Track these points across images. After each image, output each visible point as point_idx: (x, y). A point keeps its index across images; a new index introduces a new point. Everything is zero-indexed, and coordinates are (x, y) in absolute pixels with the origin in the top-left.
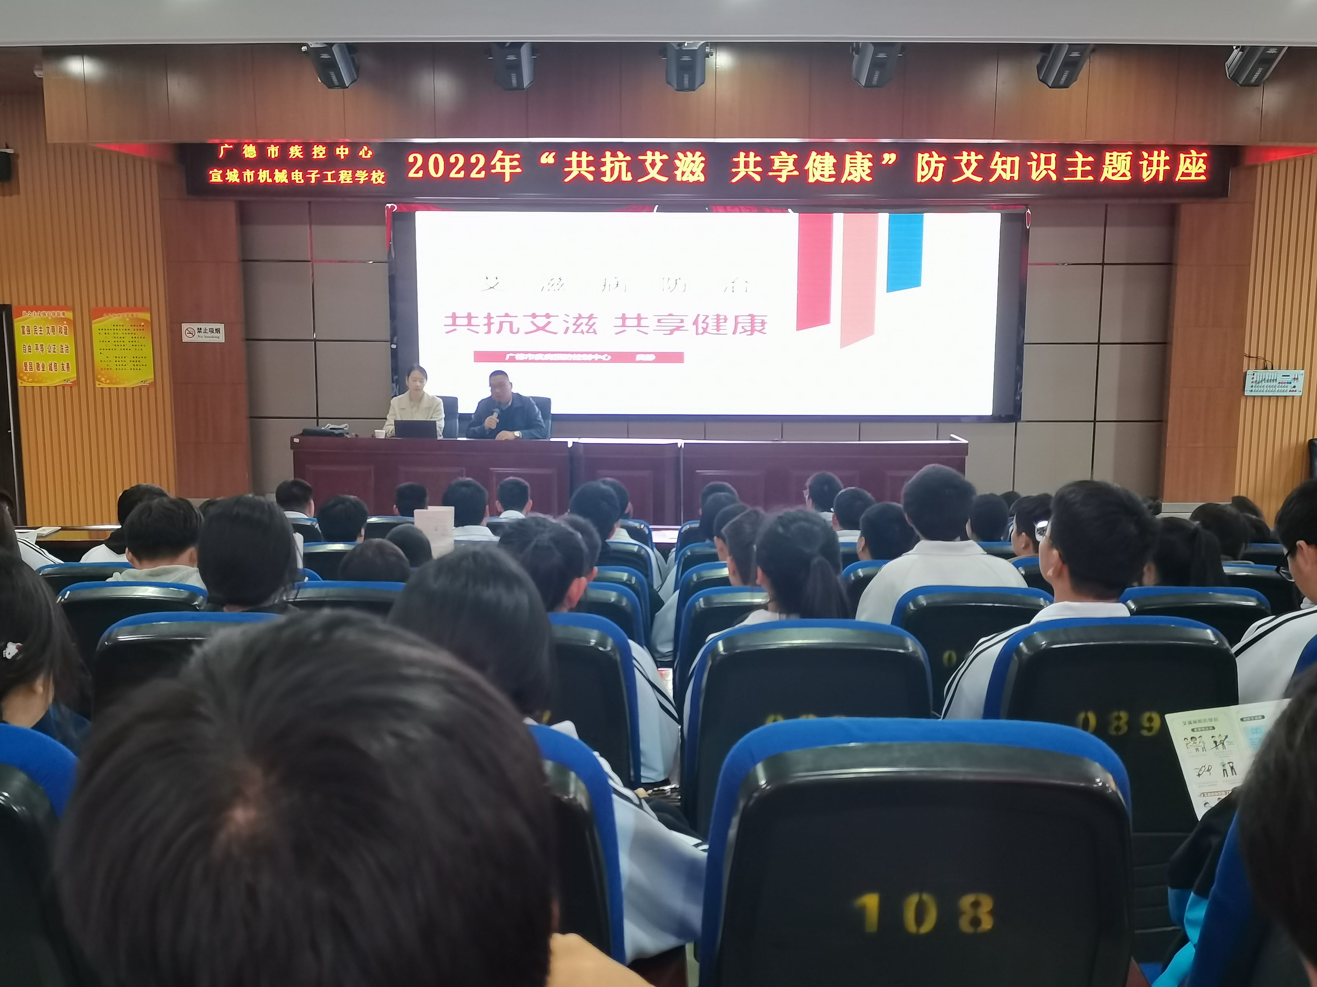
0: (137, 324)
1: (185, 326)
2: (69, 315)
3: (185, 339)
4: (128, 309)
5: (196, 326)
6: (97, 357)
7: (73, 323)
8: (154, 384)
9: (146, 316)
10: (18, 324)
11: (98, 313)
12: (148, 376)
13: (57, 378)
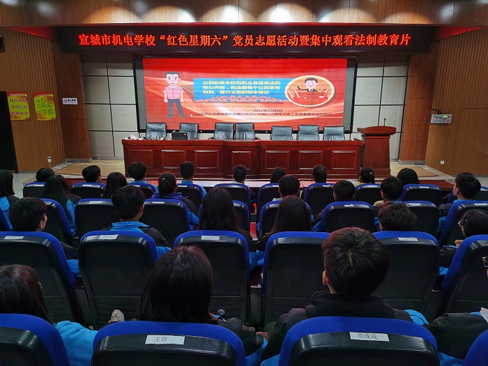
0: (49, 99)
1: (63, 99)
2: (26, 95)
3: (64, 103)
4: (46, 93)
5: (67, 99)
6: (37, 110)
7: (27, 98)
8: (56, 119)
9: (52, 96)
10: (9, 99)
11: (36, 94)
12: (54, 116)
13: (24, 117)
